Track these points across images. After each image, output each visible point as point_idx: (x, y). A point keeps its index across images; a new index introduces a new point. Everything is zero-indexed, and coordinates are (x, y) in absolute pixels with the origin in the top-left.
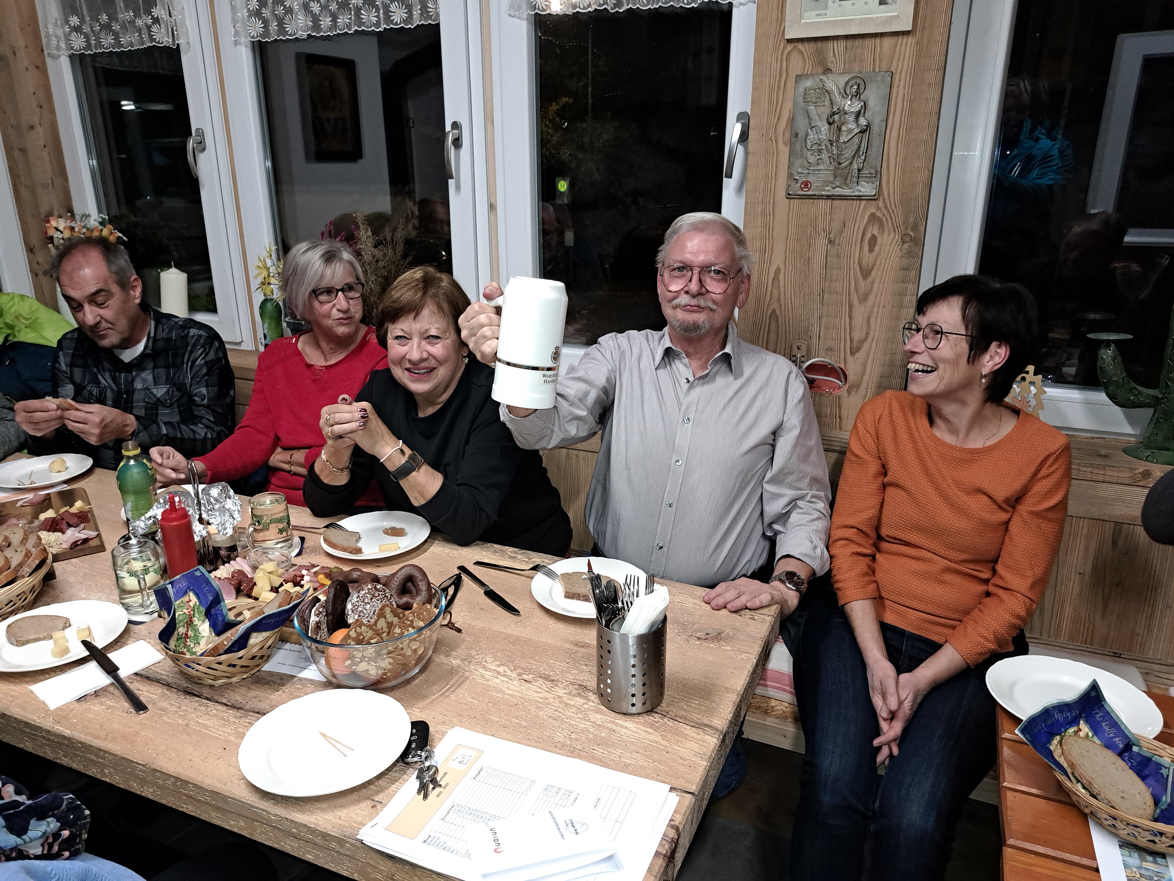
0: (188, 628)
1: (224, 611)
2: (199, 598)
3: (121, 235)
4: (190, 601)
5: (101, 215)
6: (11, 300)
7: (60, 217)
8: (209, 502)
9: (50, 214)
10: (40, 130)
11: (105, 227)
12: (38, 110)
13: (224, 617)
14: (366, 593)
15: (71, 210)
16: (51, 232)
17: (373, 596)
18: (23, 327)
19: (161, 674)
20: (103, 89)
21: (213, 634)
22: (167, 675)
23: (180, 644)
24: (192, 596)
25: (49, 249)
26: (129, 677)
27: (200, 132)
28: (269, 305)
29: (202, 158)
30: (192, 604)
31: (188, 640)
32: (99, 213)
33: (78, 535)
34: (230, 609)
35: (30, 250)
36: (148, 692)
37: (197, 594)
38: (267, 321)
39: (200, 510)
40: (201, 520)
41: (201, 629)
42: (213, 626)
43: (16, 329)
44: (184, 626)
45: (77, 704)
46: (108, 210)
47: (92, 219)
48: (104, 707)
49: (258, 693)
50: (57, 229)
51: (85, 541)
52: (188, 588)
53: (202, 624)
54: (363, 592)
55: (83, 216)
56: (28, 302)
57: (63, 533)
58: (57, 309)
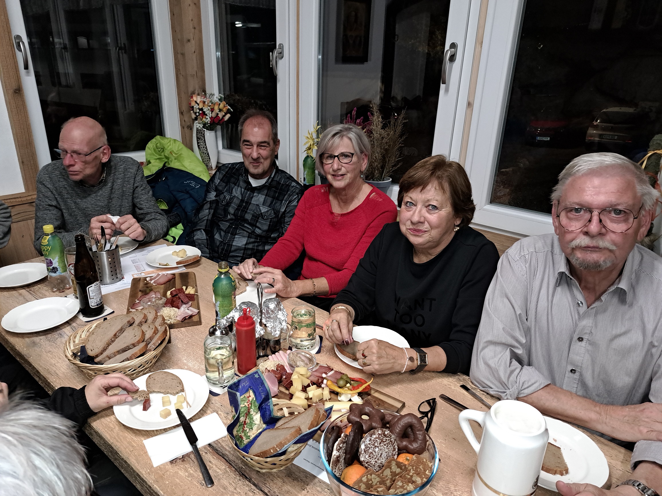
0: (246, 417)
1: (271, 407)
2: (255, 395)
3: (230, 108)
4: (250, 396)
5: (220, 95)
6: (169, 142)
7: (198, 95)
8: (267, 312)
9: (193, 93)
10: (193, 42)
11: (221, 102)
12: (193, 30)
13: (270, 412)
14: (376, 438)
15: (204, 91)
16: (193, 104)
17: (382, 441)
18: (173, 158)
19: (226, 450)
20: (229, 16)
21: (262, 422)
22: (229, 452)
23: (240, 429)
24: (251, 393)
25: (191, 114)
26: (204, 447)
27: (281, 46)
28: (309, 160)
29: (280, 63)
30: (250, 399)
31: (245, 426)
32: (219, 93)
33: (187, 311)
34: (275, 405)
35: (181, 113)
36: (216, 466)
37: (254, 392)
38: (307, 170)
39: (261, 316)
40: (261, 323)
41: (254, 418)
42: (263, 416)
43: (170, 160)
44: (244, 416)
45: (170, 466)
46: (224, 91)
47: (215, 97)
48: (187, 474)
49: (290, 488)
50: (196, 102)
51: (191, 317)
52: (250, 387)
53: (255, 415)
54: (375, 436)
55: (210, 95)
56: (178, 144)
57: (179, 308)
58: (192, 149)
